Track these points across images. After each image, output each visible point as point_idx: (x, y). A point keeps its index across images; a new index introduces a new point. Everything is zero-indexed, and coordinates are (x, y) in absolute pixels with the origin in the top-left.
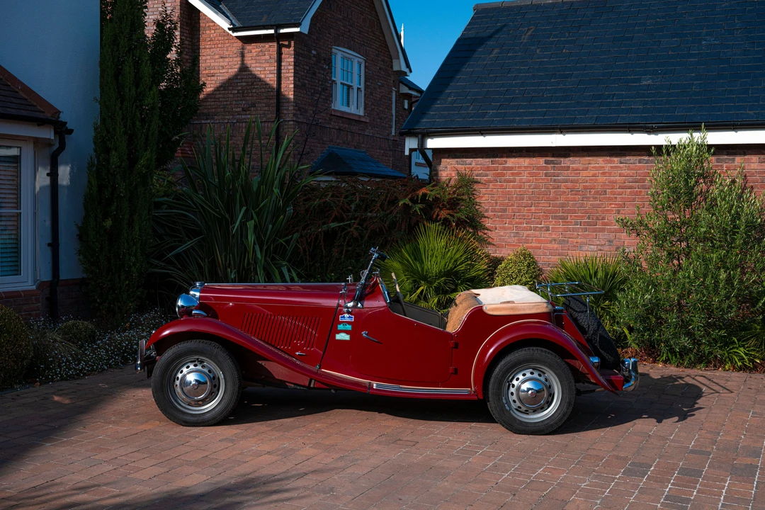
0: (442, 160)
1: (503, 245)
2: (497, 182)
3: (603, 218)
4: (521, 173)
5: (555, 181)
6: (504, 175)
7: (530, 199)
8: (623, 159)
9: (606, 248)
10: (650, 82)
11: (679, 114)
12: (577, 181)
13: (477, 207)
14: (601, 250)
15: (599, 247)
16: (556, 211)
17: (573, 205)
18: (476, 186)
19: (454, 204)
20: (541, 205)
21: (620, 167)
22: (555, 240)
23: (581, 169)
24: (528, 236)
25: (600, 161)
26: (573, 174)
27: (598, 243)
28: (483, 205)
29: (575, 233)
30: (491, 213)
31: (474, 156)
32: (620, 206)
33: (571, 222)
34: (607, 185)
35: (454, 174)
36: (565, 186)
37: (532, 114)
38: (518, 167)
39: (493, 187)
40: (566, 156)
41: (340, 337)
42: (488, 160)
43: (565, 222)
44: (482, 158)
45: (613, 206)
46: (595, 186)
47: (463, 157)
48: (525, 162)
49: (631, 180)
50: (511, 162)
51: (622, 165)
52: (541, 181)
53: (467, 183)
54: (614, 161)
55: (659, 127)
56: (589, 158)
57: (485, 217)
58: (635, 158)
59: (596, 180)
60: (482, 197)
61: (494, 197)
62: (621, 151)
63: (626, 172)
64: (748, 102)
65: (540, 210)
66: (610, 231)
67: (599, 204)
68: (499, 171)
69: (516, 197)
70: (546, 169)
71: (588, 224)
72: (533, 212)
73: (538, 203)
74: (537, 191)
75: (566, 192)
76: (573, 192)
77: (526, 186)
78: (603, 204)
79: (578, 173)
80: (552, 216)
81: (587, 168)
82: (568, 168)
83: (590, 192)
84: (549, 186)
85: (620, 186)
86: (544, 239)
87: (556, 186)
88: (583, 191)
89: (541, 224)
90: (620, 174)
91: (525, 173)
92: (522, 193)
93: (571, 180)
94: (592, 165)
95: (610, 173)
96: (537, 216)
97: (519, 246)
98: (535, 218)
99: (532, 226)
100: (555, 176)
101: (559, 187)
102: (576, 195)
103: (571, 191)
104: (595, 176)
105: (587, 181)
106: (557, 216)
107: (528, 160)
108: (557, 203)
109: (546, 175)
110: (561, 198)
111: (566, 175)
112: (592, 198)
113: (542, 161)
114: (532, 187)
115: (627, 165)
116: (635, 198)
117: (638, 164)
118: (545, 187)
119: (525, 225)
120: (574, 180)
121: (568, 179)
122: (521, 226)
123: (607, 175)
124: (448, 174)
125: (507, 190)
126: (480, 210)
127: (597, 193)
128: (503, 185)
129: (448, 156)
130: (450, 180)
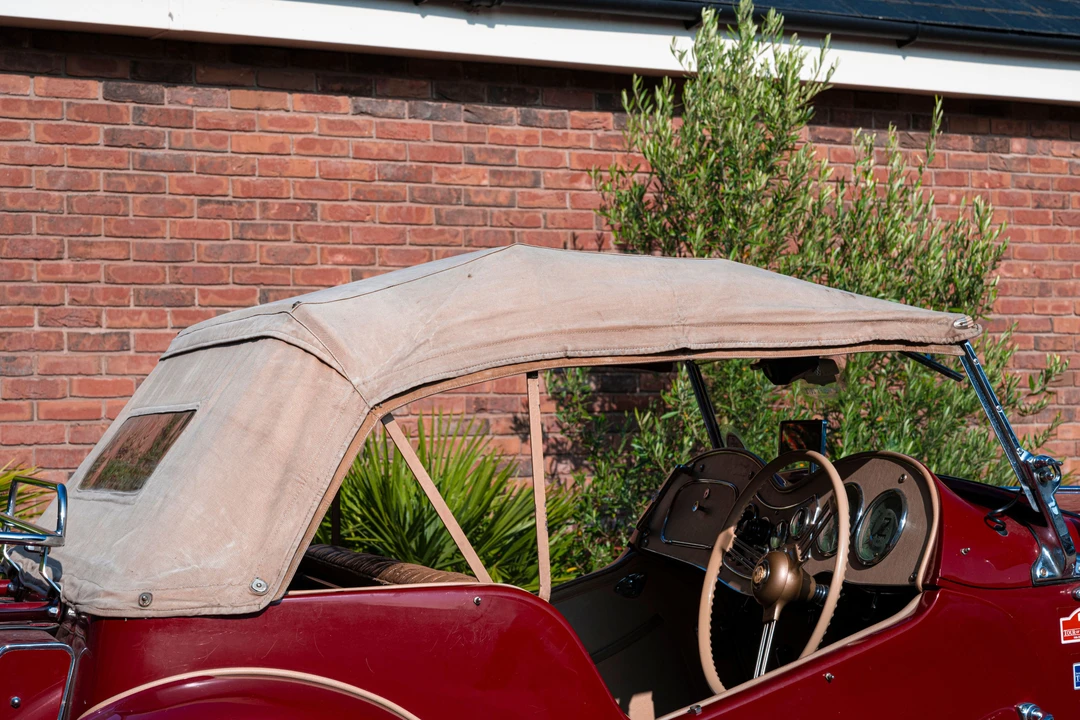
4: (18, 129)
5: (143, 164)
7: (55, 227)
8: (362, 101)
12: (220, 170)
16: (156, 277)
17: (213, 254)
20: (95, 252)
21: (356, 126)
23: (232, 124)
24: (52, 371)
25: (293, 105)
26: (206, 144)
32: (360, 258)
34: (317, 185)
36: (180, 182)
38: (5, 105)
40: (173, 78)
43: (185, 315)
45: (340, 258)
46: (280, 188)
49: (389, 171)
51: (360, 120)
52: (92, 161)
54: (337, 104)
58: (399, 99)
59: (284, 166)
63: (374, 144)
65: (93, 269)
67: (298, 252)
70: (113, 118)
72: (69, 276)
73: (86, 244)
74: (81, 200)
75: (183, 207)
76: (207, 207)
77: (37, 176)
78: (307, 251)
79: (223, 140)
80: (137, 293)
81: (252, 123)
82: (184, 120)
83: (265, 208)
84: (124, 179)
85: (358, 191)
86: (110, 379)
87: (150, 182)
88: (241, 205)
89: (98, 325)
90: (357, 149)
91: (33, 130)
92: (22, 203)
93: (201, 164)
94: (267, 114)
95: (327, 145)
96: (84, 294)
97: (19, 410)
98: (73, 301)
99: (65, 330)
100: (144, 146)
101: (157, 188)
102: (219, 217)
103: (202, 203)
104: (278, 151)
105: (253, 167)
106: (156, 294)
107: (44, 80)
108: (153, 246)
109: (112, 140)
110: (168, 228)
111: (180, 145)
112: (271, 230)
113: (96, 89)
114: (61, 184)
115: (378, 120)
116: (402, 234)
117: (407, 121)
118: (109, 184)
119: (37, 328)
120: (211, 163)
121: (189, 160)
122: (23, 330)
123: (318, 150)
127: (287, 212)
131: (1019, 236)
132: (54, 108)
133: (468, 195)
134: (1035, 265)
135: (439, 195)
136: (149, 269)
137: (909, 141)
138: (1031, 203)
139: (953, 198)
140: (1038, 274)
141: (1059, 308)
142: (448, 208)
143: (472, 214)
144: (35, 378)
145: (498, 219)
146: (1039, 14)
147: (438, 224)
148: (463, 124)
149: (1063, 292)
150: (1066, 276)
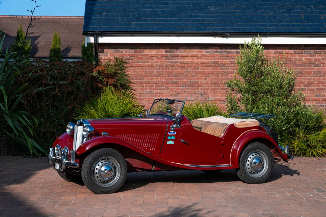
0: (105, 50)
1: (142, 98)
2: (138, 62)
3: (198, 83)
4: (152, 58)
5: (171, 62)
6: (142, 59)
7: (157, 72)
8: (207, 51)
9: (200, 99)
10: (213, 9)
11: (237, 28)
12: (183, 63)
13: (127, 77)
14: (197, 100)
15: (196, 98)
16: (173, 79)
17: (182, 76)
18: (125, 65)
19: (113, 75)
20: (163, 76)
21: (206, 55)
22: (172, 95)
23: (185, 56)
24: (157, 93)
25: (195, 52)
26: (181, 59)
27: (195, 96)
28: (130, 76)
29: (183, 91)
30: (134, 81)
31: (124, 48)
32: (206, 76)
33: (181, 85)
34: (199, 65)
35: (112, 58)
36: (177, 65)
37: (158, 25)
38: (150, 54)
39: (136, 66)
40: (177, 49)
41: (168, 143)
42: (132, 50)
43: (177, 85)
44: (129, 49)
45: (203, 76)
46: (193, 65)
47: (117, 48)
48: (154, 51)
49: (212, 62)
50: (146, 51)
51: (207, 54)
52: (163, 62)
53: (120, 64)
54: (203, 51)
55: (230, 34)
56: (189, 50)
57: (132, 83)
58: (214, 50)
59: (194, 62)
60: (129, 72)
61: (137, 71)
62: (207, 46)
63: (209, 57)
64: (268, 22)
65: (163, 78)
66: (201, 89)
67: (196, 75)
68: (139, 57)
69: (149, 71)
70: (166, 55)
71: (190, 86)
72: (159, 79)
73: (162, 74)
74: (161, 68)
75: (177, 69)
76: (181, 68)
77: (155, 65)
78: (197, 75)
79: (184, 58)
80: (170, 82)
81: (188, 55)
82: (178, 55)
83: (190, 68)
84: (168, 65)
85: (206, 65)
86: (165, 94)
87: (172, 65)
88: (186, 68)
89: (164, 86)
90: (206, 59)
91: (154, 58)
92: (153, 69)
93: (180, 62)
94: (191, 54)
95: (201, 58)
96: (162, 82)
97: (152, 99)
98: (160, 83)
99: (159, 87)
100: (171, 60)
101: (173, 66)
102: (183, 70)
103: (180, 68)
105: (189, 62)
106: (173, 82)
108: (172, 75)
109: (166, 59)
110: (175, 72)
111: (177, 59)
112: (191, 72)
113: (164, 51)
114: (158, 66)
115: (210, 54)
116: (214, 72)
117: (215, 54)
118: (166, 65)
119: (155, 87)
120: (182, 62)
121: (178, 61)
122: (153, 87)
123: (199, 59)
124: (108, 58)
125: (144, 67)
126: (128, 79)
127: (194, 69)
128: (142, 65)
129: (109, 47)
130: (110, 62)
133: (226, 65)
135: (220, 65)
136: (172, 78)
137: (316, 52)
142: (222, 67)
143: (226, 68)
144: (154, 94)
145: (231, 69)
147: (220, 70)
148: (225, 54)
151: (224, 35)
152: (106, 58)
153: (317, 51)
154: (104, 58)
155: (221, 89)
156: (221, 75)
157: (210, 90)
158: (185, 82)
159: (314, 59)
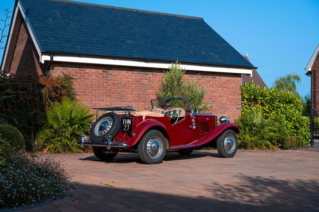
0: (55, 67)
2: (82, 79)
3: (125, 96)
4: (92, 76)
5: (106, 80)
6: (84, 76)
7: (96, 87)
8: (132, 72)
10: (130, 42)
12: (115, 80)
13: (73, 90)
16: (107, 93)
17: (114, 90)
18: (72, 80)
20: (101, 90)
21: (131, 75)
23: (117, 75)
25: (124, 72)
26: (114, 77)
27: (124, 106)
28: (75, 89)
29: (115, 102)
30: (78, 93)
31: (71, 66)
32: (131, 91)
33: (113, 98)
34: (126, 82)
35: (61, 74)
36: (110, 82)
37: (97, 50)
38: (91, 73)
39: (80, 81)
40: (110, 69)
42: (77, 68)
43: (111, 97)
44: (74, 67)
45: (129, 91)
46: (122, 83)
47: (65, 67)
48: (94, 71)
49: (135, 81)
50: (87, 70)
51: (132, 74)
52: (100, 79)
54: (129, 72)
55: (151, 60)
56: (119, 71)
57: (76, 95)
58: (136, 72)
59: (123, 80)
60: (75, 86)
61: (80, 86)
62: (132, 68)
63: (133, 77)
65: (100, 92)
66: (128, 101)
68: (82, 74)
69: (90, 86)
70: (103, 74)
71: (120, 98)
72: (98, 93)
73: (99, 89)
74: (99, 84)
75: (111, 85)
76: (113, 85)
77: (94, 81)
78: (125, 90)
79: (115, 77)
80: (105, 95)
81: (119, 75)
82: (111, 74)
83: (120, 85)
84: (104, 81)
85: (131, 83)
86: (102, 105)
88: (117, 85)
89: (101, 98)
90: (131, 78)
91: (94, 76)
92: (93, 84)
93: (113, 80)
94: (121, 74)
95: (128, 77)
98: (98, 96)
99: (97, 99)
100: (106, 78)
101: (108, 82)
102: (115, 86)
104: (122, 78)
105: (119, 80)
106: (107, 95)
107: (95, 70)
108: (107, 89)
109: (103, 77)
110: (109, 87)
111: (110, 77)
112: (121, 87)
113: (101, 71)
114: (97, 82)
115: (134, 75)
116: (137, 88)
117: (137, 75)
118: (102, 82)
119: (94, 99)
121: (111, 79)
122: (92, 99)
123: (127, 78)
124: (58, 74)
125: (86, 83)
126: (74, 91)
127: (123, 85)
128: (84, 81)
129: (59, 65)
130: (59, 77)
131: (218, 90)
132: (96, 73)
133: (145, 84)
134: (220, 93)
135: (141, 84)
138: (219, 85)
139: (208, 84)
140: (220, 94)
141: (223, 99)
143: (145, 86)
146: (220, 61)
147: (141, 87)
148: (144, 75)
149: (224, 97)
150: (224, 95)
151: (148, 60)
152: (57, 74)
153: (203, 76)
154: (55, 74)
155: (142, 102)
156: (142, 91)
157: (134, 102)
158: (116, 95)
159: (201, 82)
